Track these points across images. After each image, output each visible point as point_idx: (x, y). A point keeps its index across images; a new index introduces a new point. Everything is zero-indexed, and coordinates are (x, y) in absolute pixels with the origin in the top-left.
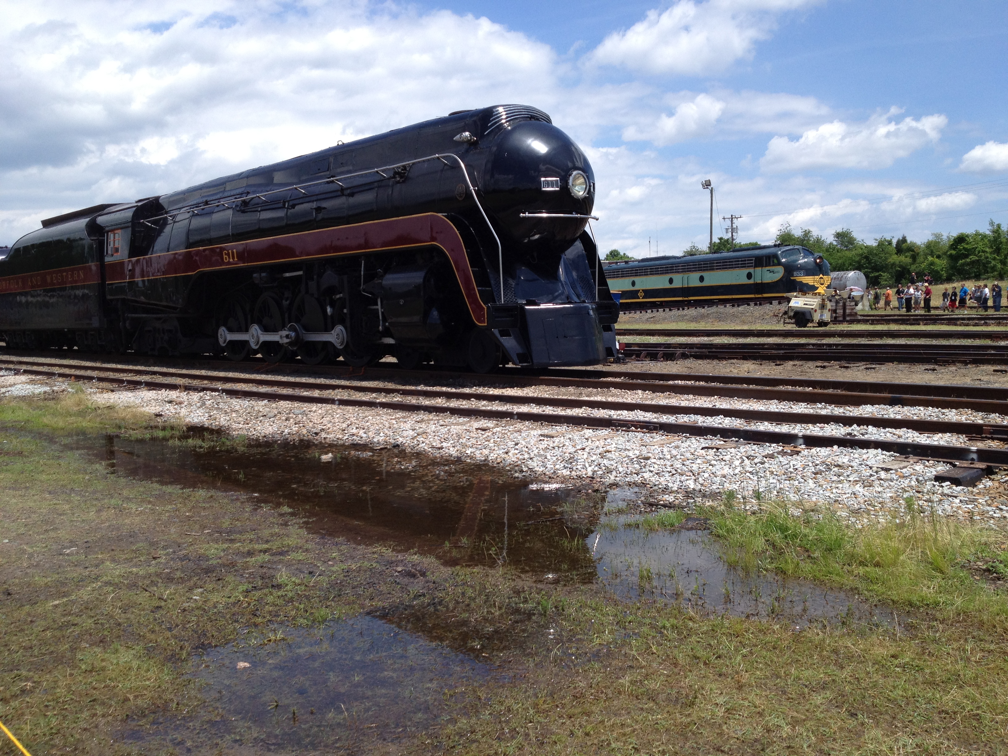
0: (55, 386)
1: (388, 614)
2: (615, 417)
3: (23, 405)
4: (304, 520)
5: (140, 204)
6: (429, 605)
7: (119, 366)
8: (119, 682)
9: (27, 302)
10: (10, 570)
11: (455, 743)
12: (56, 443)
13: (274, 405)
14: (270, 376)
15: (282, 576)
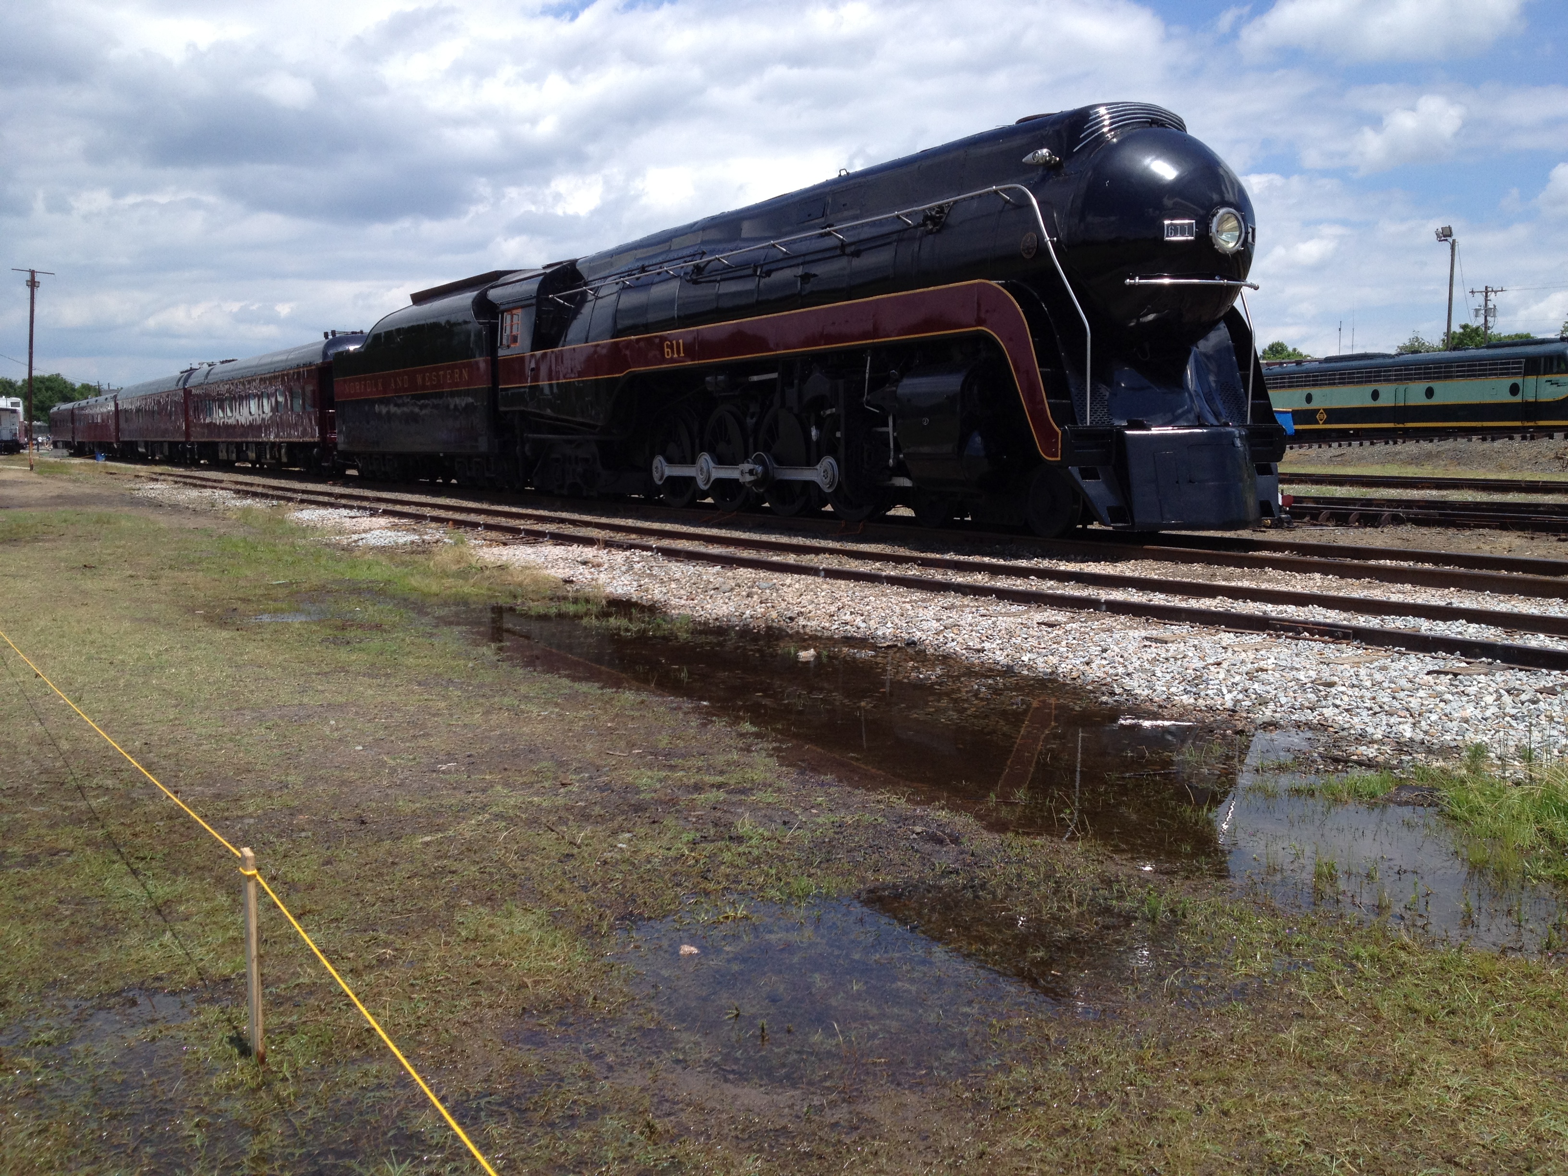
0: (426, 534)
1: (901, 894)
2: (1274, 614)
3: (384, 560)
4: (774, 745)
5: (548, 271)
6: (964, 887)
7: (514, 510)
8: (513, 959)
9: (388, 412)
10: (365, 790)
11: (1009, 1103)
12: (427, 614)
13: (730, 574)
14: (724, 531)
15: (745, 824)
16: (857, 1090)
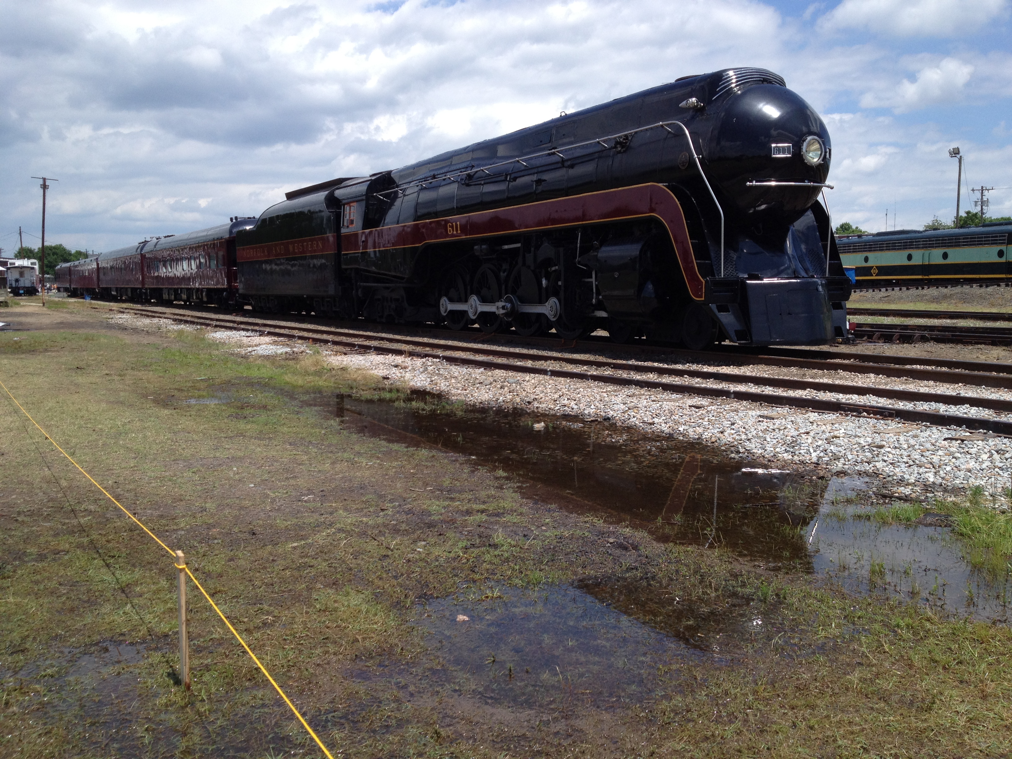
0: (295, 347)
1: (600, 583)
2: (844, 401)
3: (267, 363)
4: (518, 484)
5: (373, 178)
6: (641, 578)
7: (351, 332)
8: (349, 623)
9: (271, 269)
10: (255, 513)
11: (670, 720)
12: (296, 399)
13: (490, 373)
14: (486, 346)
15: (499, 536)
16: (571, 710)
